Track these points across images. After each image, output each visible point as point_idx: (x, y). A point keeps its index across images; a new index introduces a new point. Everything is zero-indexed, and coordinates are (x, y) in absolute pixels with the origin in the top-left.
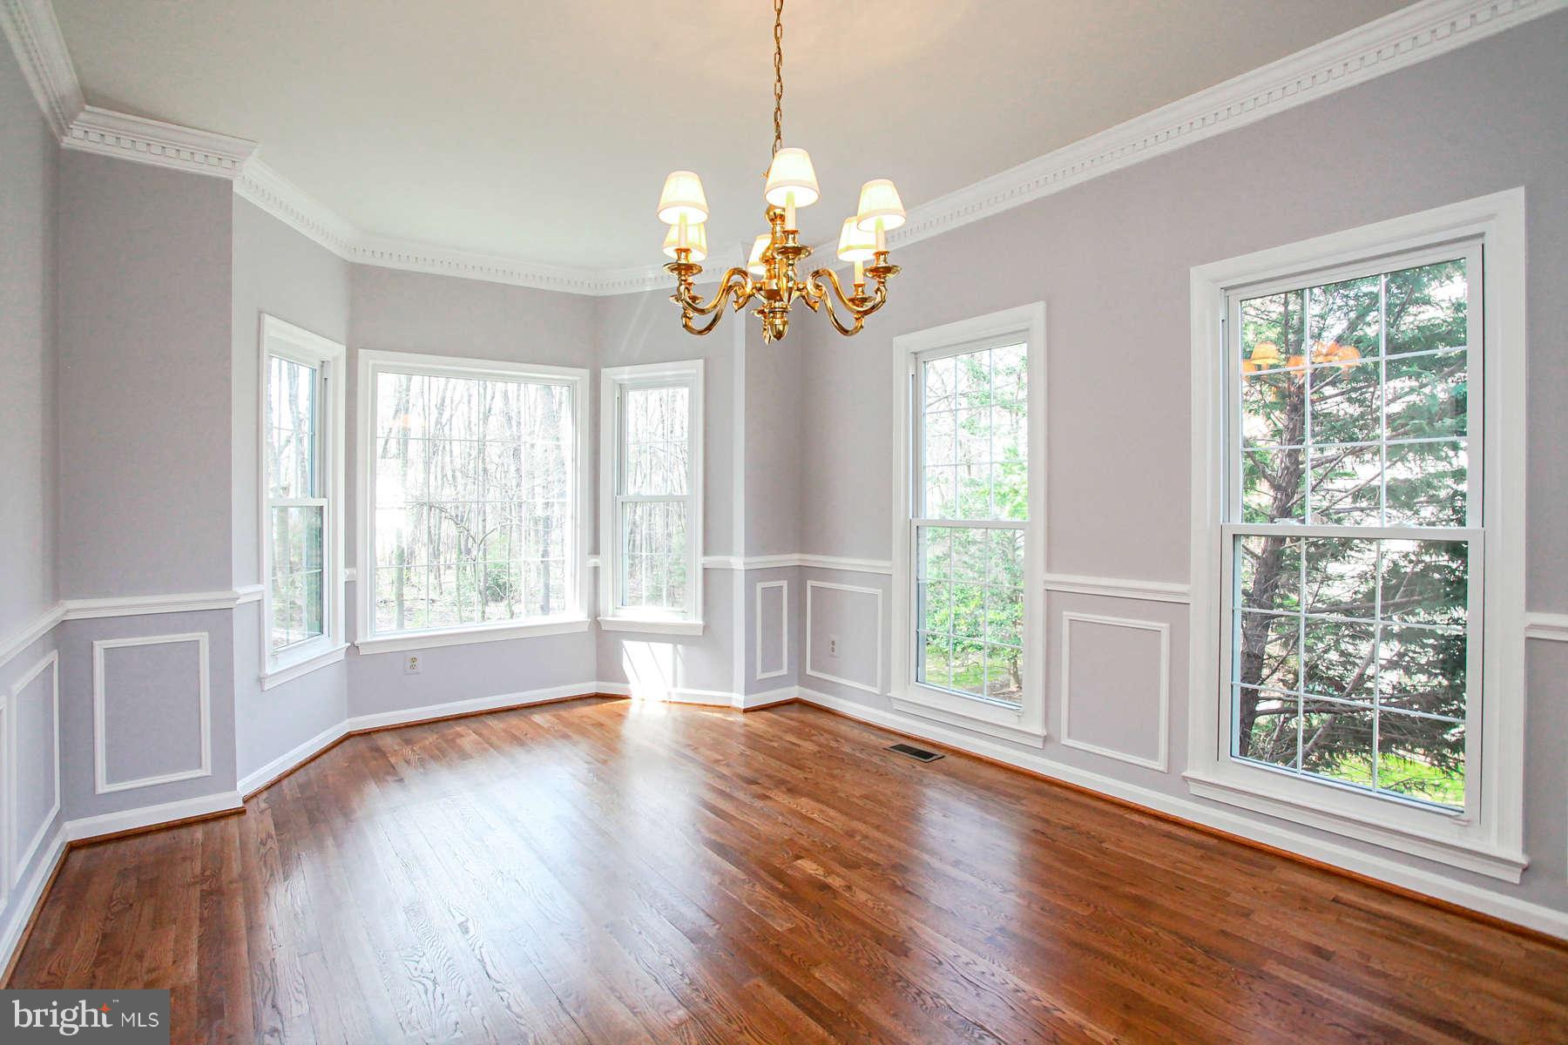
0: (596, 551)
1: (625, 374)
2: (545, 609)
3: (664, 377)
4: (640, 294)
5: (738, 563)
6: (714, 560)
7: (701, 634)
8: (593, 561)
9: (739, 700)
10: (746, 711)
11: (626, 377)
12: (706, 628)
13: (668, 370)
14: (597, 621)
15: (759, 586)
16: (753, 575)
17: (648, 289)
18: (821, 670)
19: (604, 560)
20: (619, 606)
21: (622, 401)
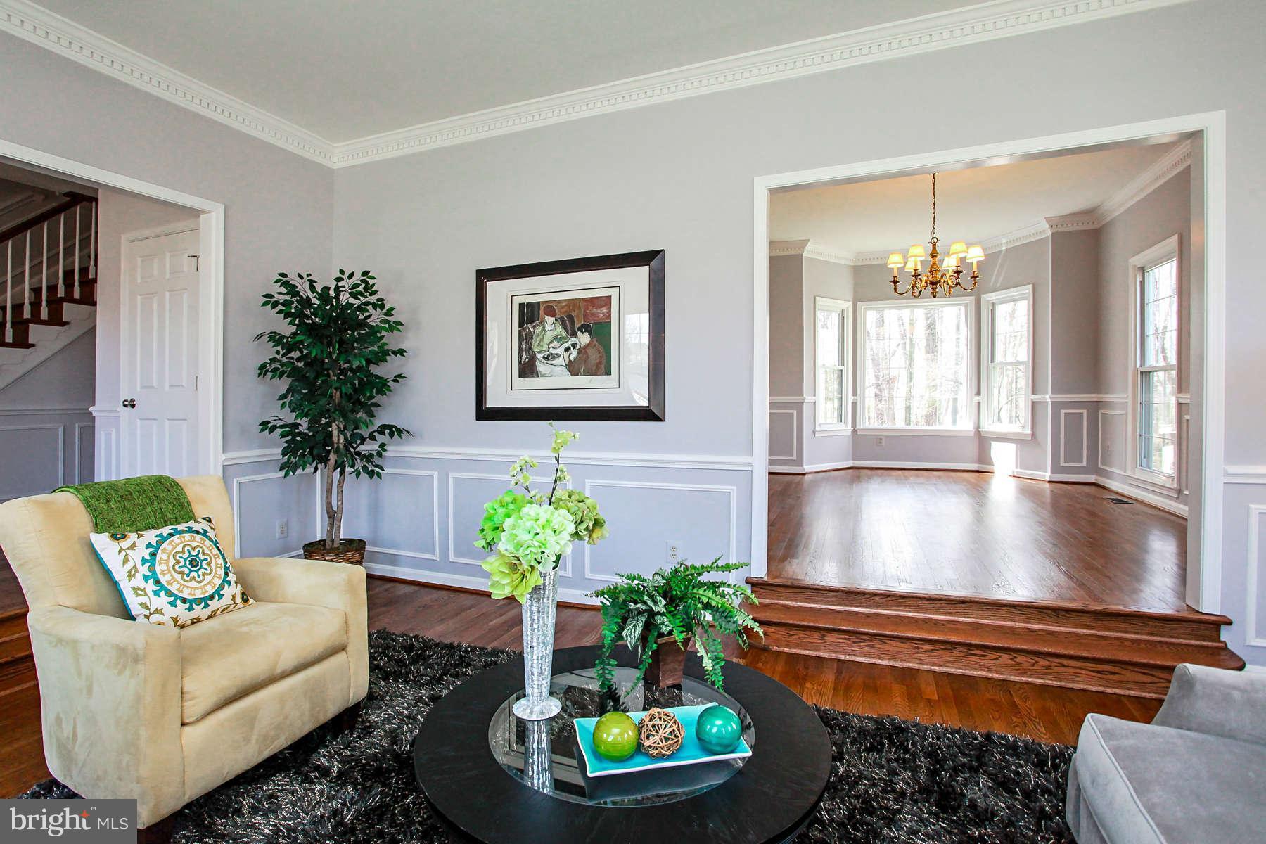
0: (979, 393)
1: (993, 296)
2: (954, 422)
3: (1013, 296)
4: (1000, 252)
5: (1048, 397)
6: (1036, 397)
7: (1030, 439)
8: (976, 399)
9: (1047, 476)
10: (1049, 482)
11: (994, 298)
12: (1033, 435)
13: (1015, 292)
14: (979, 432)
15: (1063, 412)
16: (1057, 406)
17: (1004, 248)
18: (1105, 465)
19: (983, 398)
20: (991, 422)
21: (993, 312)
